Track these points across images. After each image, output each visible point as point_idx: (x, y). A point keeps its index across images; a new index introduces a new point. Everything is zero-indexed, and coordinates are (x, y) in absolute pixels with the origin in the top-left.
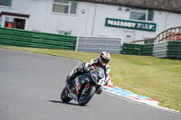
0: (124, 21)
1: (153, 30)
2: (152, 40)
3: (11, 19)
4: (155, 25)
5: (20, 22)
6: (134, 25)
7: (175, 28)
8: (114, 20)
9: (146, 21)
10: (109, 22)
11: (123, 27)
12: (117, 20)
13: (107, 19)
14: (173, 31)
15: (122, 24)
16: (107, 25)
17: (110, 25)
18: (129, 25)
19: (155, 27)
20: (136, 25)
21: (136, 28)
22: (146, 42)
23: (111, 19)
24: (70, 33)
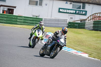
0: (69, 9)
1: (85, 15)
2: (85, 20)
3: (6, 9)
4: (86, 11)
5: (11, 10)
6: (74, 12)
7: (97, 14)
8: (63, 9)
9: (81, 9)
10: (61, 10)
11: (68, 13)
12: (65, 9)
13: (59, 9)
14: (96, 15)
15: (68, 11)
16: (59, 12)
17: (61, 12)
18: (72, 12)
19: (86, 13)
20: (76, 12)
21: (75, 13)
22: (81, 21)
23: (62, 9)
24: (39, 16)
